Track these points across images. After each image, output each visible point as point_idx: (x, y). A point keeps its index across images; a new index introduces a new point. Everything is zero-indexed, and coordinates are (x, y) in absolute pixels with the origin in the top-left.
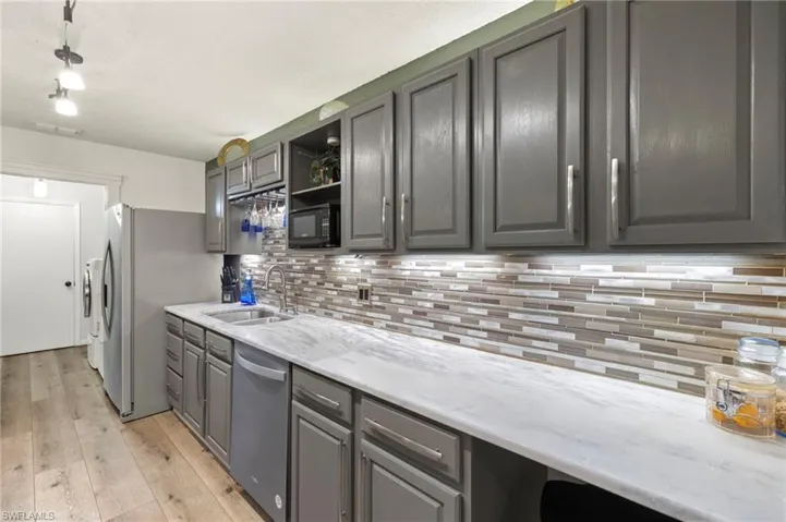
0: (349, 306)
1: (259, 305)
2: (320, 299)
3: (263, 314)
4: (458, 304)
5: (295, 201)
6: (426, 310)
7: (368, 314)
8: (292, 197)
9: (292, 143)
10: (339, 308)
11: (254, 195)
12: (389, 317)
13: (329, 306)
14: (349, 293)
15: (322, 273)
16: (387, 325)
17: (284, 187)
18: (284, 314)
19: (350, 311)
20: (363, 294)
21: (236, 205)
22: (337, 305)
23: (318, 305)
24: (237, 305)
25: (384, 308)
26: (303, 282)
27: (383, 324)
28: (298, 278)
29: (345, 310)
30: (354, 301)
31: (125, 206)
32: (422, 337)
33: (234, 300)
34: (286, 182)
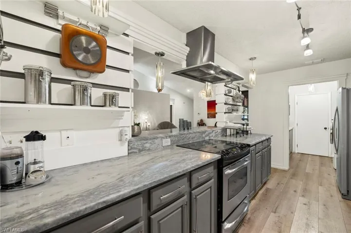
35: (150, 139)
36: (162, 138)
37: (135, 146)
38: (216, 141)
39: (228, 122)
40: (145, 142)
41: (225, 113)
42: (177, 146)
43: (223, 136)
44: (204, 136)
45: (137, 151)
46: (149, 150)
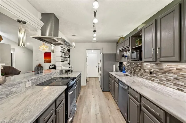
0: (147, 75)
1: (126, 73)
2: (140, 73)
3: (127, 75)
4: (183, 79)
5: (133, 50)
6: (171, 79)
7: (153, 78)
8: (132, 49)
9: (132, 37)
10: (144, 76)
11: (124, 49)
12: (159, 80)
13: (142, 75)
14: (147, 72)
15: (140, 67)
16: (158, 82)
17: (130, 47)
18: (131, 76)
19: (147, 77)
20: (151, 73)
21: (121, 51)
22: (144, 75)
23: (139, 75)
24: (122, 73)
25: (157, 77)
26: (136, 69)
27: (157, 82)
28: (135, 68)
29: (146, 77)
30: (148, 75)
31: (103, 53)
32: (169, 87)
33: (121, 72)
34: (130, 46)
35: (16, 84)
36: (25, 82)
37: (3, 93)
38: (57, 78)
39: (63, 66)
40: (11, 87)
41: (61, 62)
42: (36, 85)
43: (60, 74)
44: (51, 76)
45: (5, 96)
46: (15, 92)
